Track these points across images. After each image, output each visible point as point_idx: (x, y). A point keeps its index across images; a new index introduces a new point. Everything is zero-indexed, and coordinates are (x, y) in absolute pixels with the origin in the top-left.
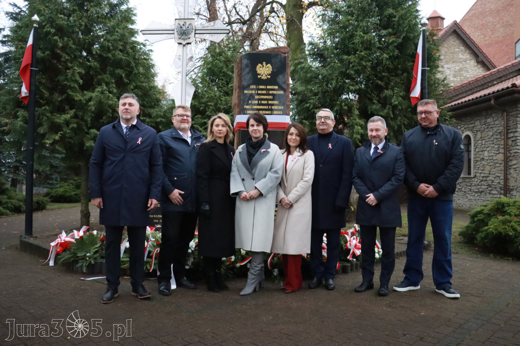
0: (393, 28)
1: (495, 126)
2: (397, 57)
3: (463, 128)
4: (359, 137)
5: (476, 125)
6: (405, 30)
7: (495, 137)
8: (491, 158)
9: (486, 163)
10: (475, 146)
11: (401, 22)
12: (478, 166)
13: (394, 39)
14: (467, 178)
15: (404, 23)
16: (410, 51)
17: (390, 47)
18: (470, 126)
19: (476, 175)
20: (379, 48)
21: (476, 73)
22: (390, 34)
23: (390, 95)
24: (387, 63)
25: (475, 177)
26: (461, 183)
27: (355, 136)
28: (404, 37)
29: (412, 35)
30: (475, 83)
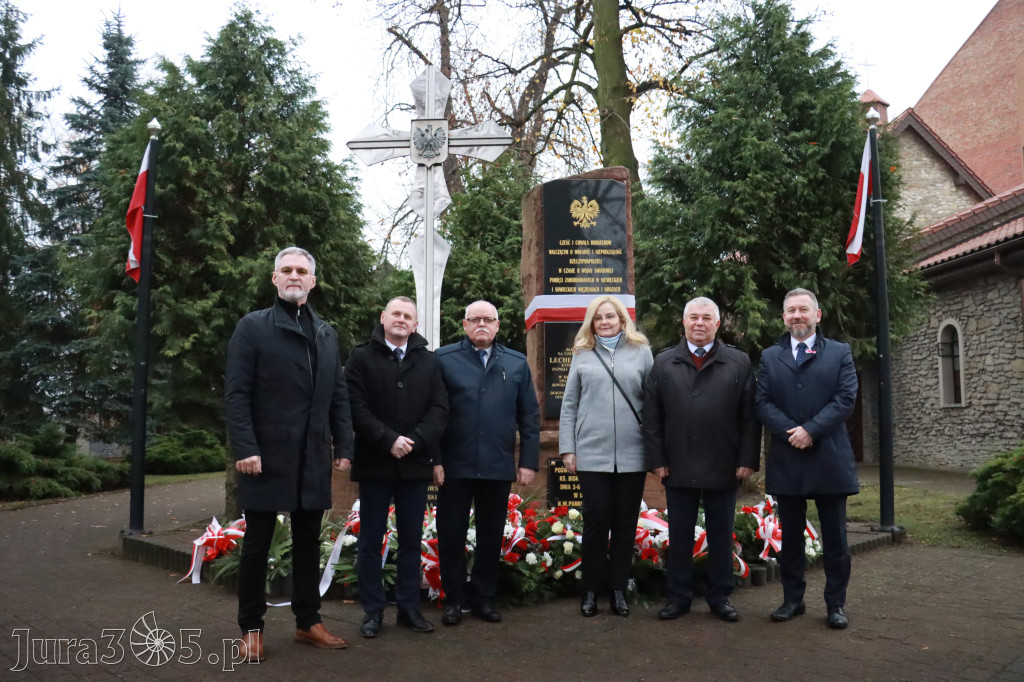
0: (811, 128)
1: (1004, 306)
2: (823, 181)
3: (940, 313)
4: (757, 332)
5: (966, 305)
6: (835, 130)
7: (1005, 326)
8: (999, 367)
9: (990, 379)
10: (965, 346)
11: (826, 116)
12: (975, 385)
13: (816, 148)
14: (952, 408)
15: (831, 117)
16: (846, 170)
17: (810, 163)
18: (955, 307)
19: (970, 403)
20: (789, 165)
21: (955, 207)
22: (808, 140)
23: (814, 252)
24: (805, 193)
25: (970, 405)
26: (941, 419)
27: (750, 331)
28: (833, 143)
29: (848, 139)
30: (957, 226)
